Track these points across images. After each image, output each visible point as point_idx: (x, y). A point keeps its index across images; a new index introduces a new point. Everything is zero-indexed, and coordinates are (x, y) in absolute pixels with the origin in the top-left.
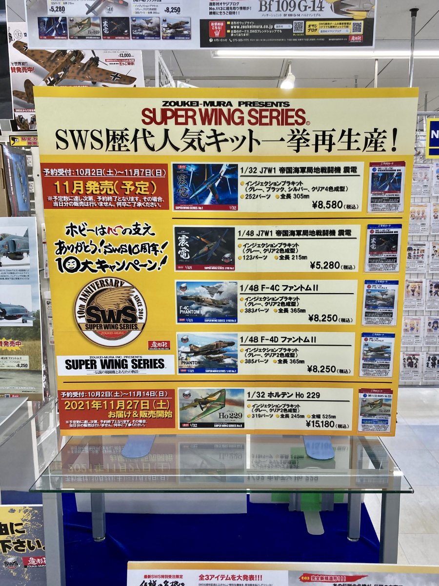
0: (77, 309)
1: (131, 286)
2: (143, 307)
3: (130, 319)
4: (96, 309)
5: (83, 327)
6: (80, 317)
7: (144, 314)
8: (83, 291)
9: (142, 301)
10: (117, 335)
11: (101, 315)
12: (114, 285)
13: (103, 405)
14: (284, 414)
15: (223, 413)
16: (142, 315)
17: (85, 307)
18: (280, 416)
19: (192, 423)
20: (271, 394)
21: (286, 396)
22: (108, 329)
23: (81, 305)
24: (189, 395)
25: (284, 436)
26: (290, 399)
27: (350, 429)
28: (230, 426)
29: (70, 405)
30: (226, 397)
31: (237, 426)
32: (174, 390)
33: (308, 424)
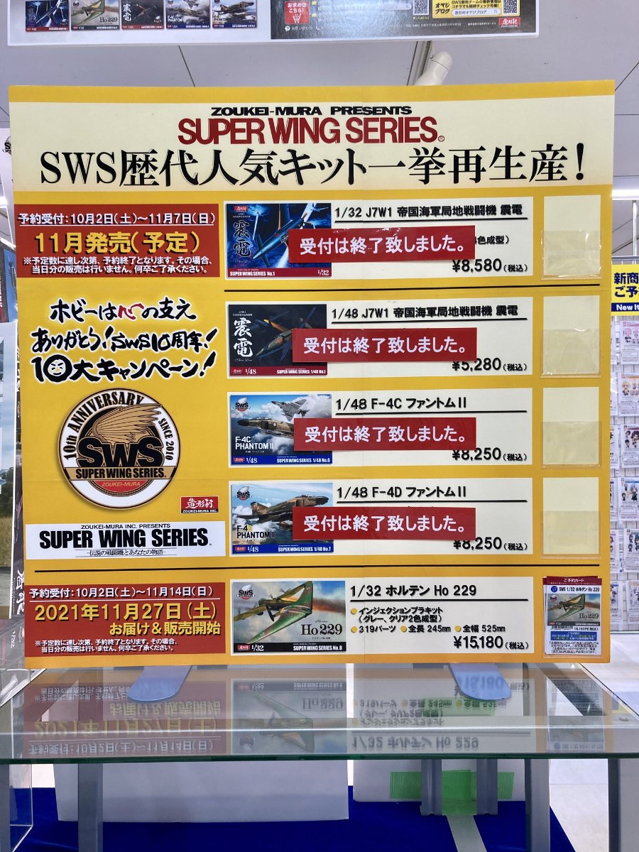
0: (64, 443)
1: (153, 402)
2: (174, 439)
3: (151, 460)
4: (95, 442)
5: (73, 474)
6: (67, 457)
7: (176, 452)
8: (74, 413)
9: (172, 428)
10: (128, 488)
11: (102, 453)
12: (126, 402)
13: (101, 611)
14: (416, 625)
15: (309, 626)
16: (172, 453)
17: (77, 439)
18: (409, 630)
19: (254, 644)
20: (391, 590)
21: (417, 593)
22: (114, 477)
23: (70, 436)
24: (250, 592)
25: (416, 666)
26: (423, 597)
27: (531, 650)
28: (321, 648)
29: (45, 612)
30: (314, 596)
31: (334, 648)
32: (224, 583)
33: (458, 644)
